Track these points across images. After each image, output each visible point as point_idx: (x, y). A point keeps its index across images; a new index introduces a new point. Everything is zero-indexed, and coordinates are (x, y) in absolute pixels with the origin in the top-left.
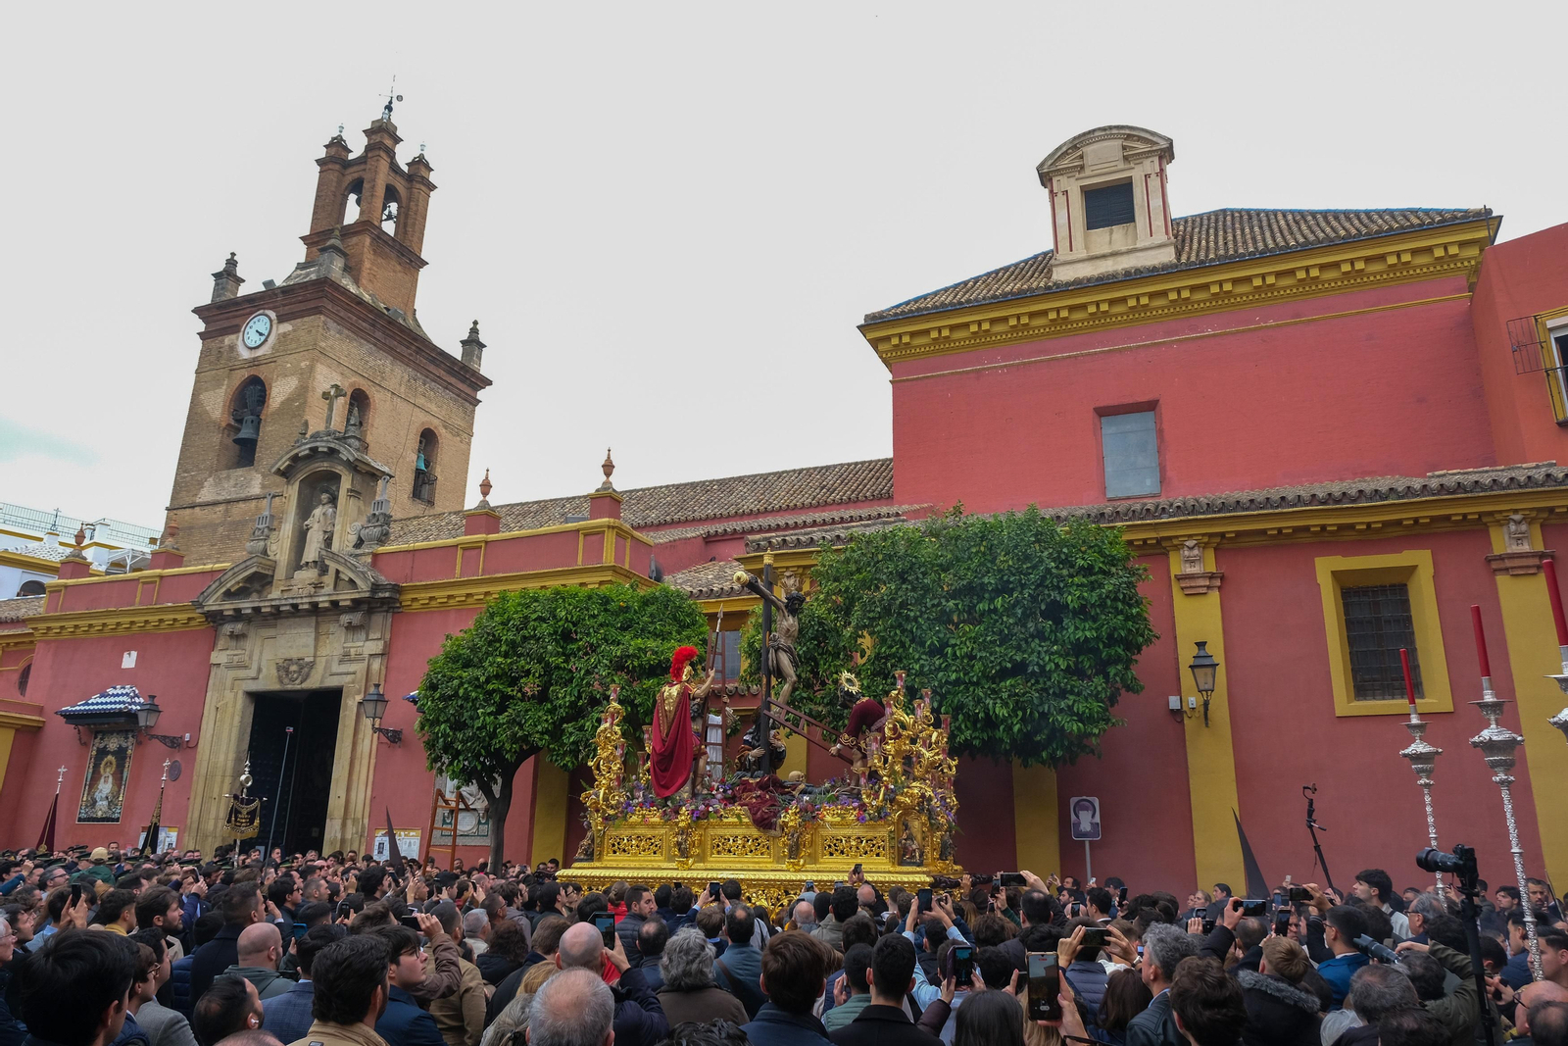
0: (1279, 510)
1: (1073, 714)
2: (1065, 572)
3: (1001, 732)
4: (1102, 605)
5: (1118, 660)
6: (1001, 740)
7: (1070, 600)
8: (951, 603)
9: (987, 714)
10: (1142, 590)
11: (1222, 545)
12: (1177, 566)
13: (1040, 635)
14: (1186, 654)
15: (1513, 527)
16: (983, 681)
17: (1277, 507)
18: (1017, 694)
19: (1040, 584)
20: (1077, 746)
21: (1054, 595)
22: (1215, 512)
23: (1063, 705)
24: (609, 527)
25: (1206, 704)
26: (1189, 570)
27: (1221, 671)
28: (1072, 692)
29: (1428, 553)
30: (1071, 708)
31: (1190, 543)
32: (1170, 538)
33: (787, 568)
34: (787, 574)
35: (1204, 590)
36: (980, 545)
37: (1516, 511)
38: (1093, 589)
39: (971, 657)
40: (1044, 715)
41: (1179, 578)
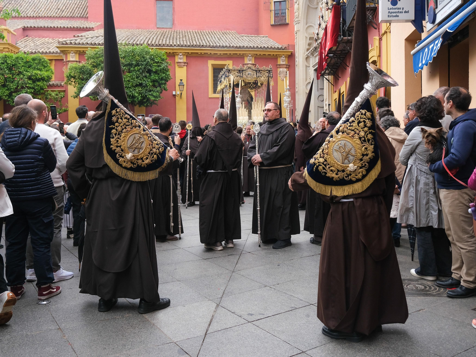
0: (202, 48)
1: (152, 96)
2: (152, 62)
3: (136, 99)
4: (161, 71)
5: (163, 84)
6: (135, 101)
7: (154, 70)
8: (125, 67)
9: (133, 95)
10: (169, 68)
11: (188, 56)
12: (177, 59)
13: (146, 77)
14: (178, 82)
15: (249, 57)
16: (132, 87)
17: (201, 47)
18: (140, 91)
19: (146, 65)
20: (153, 103)
21: (149, 67)
22: (187, 47)
23: (150, 93)
24: (5, 29)
25: (181, 94)
26: (180, 61)
27: (185, 86)
28: (152, 91)
29: (232, 62)
30: (152, 94)
31: (181, 54)
32: (176, 52)
33: (72, 51)
34: (72, 52)
35: (182, 66)
36: (132, 53)
37: (250, 54)
38: (158, 67)
39: (129, 81)
40: (146, 96)
41: (177, 63)
